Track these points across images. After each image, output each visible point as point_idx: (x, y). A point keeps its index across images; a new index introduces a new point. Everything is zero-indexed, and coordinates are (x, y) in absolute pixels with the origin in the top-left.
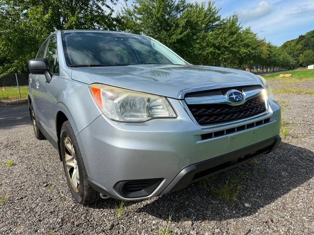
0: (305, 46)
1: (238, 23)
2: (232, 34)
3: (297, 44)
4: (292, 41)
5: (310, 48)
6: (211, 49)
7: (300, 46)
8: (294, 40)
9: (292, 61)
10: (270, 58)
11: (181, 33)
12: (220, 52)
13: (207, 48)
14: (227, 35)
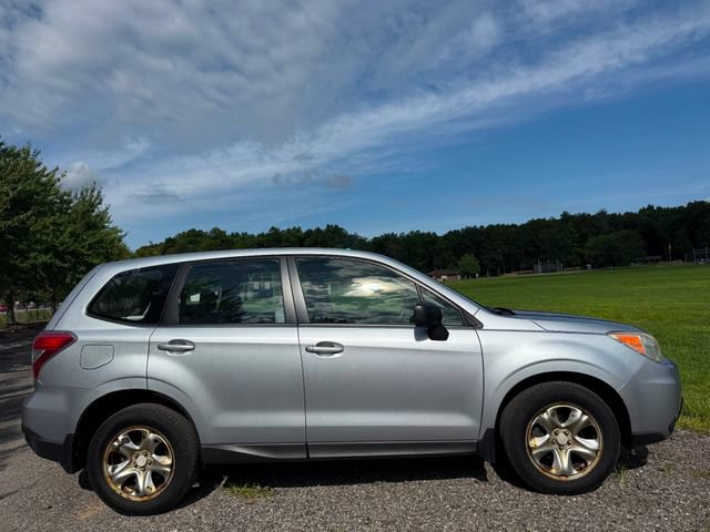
13: (32, 255)
14: (78, 227)
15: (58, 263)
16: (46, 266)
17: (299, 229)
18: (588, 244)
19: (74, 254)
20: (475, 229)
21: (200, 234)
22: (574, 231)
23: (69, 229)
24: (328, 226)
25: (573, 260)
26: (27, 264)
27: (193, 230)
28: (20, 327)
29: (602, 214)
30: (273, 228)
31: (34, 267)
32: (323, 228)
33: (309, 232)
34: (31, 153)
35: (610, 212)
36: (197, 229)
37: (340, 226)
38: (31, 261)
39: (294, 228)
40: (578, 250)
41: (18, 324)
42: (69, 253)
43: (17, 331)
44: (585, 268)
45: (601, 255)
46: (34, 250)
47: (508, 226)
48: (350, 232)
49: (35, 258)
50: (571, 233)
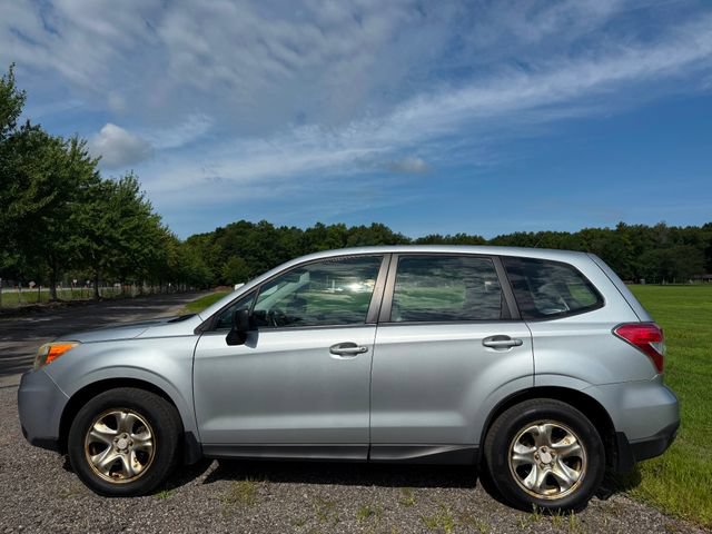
0: (227, 248)
1: (138, 195)
2: (126, 214)
3: (213, 243)
4: (202, 235)
5: (234, 253)
6: (83, 241)
7: (218, 247)
8: (207, 234)
9: (209, 274)
10: (178, 265)
11: (36, 200)
12: (100, 249)
13: (72, 237)
14: (116, 215)
15: (95, 246)
16: (84, 249)
17: (344, 225)
18: (641, 258)
19: (111, 239)
20: (524, 234)
21: (249, 225)
22: (629, 243)
23: (107, 216)
24: (373, 224)
25: (627, 273)
26: (66, 247)
27: (243, 221)
28: (59, 304)
29: (661, 227)
30: (318, 223)
31: (72, 249)
32: (368, 225)
33: (354, 230)
34: (79, 143)
35: (669, 225)
36: (247, 221)
37: (386, 225)
38: (71, 243)
39: (339, 225)
40: (632, 263)
41: (59, 301)
42: (107, 238)
43: (56, 307)
44: (639, 282)
45: (655, 270)
46: (75, 234)
47: (560, 234)
48: (395, 232)
49: (75, 241)
50: (626, 244)
